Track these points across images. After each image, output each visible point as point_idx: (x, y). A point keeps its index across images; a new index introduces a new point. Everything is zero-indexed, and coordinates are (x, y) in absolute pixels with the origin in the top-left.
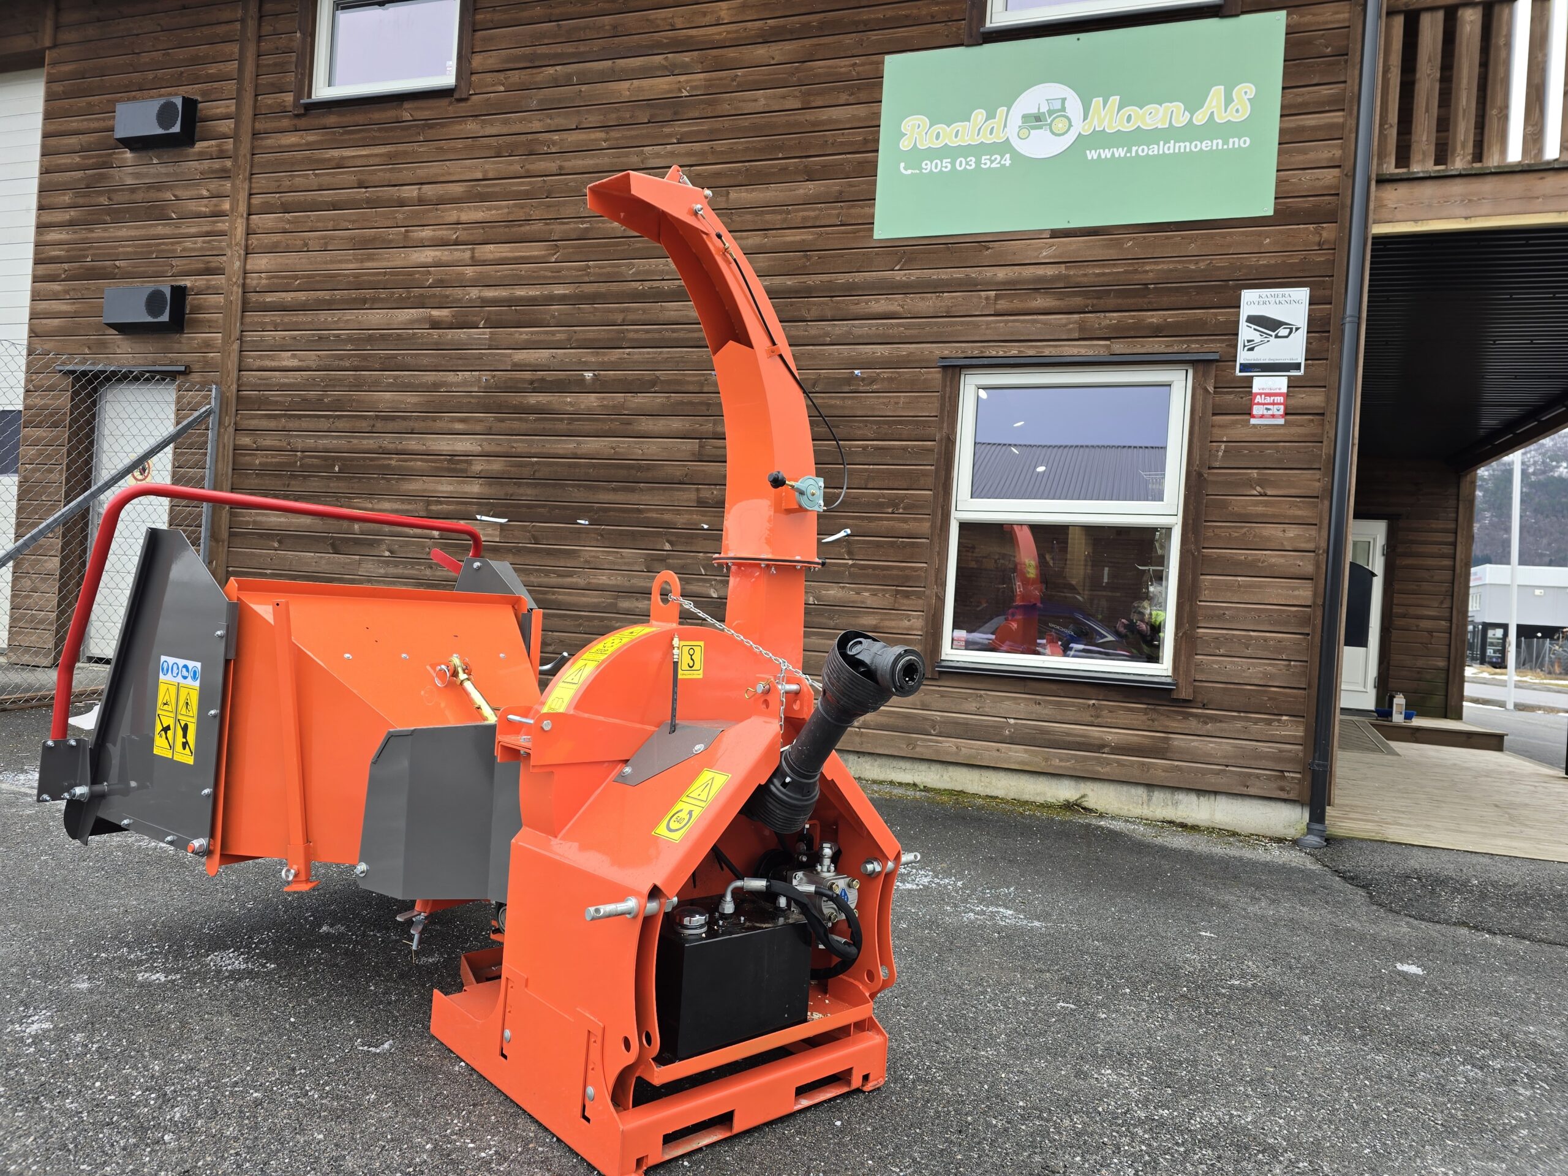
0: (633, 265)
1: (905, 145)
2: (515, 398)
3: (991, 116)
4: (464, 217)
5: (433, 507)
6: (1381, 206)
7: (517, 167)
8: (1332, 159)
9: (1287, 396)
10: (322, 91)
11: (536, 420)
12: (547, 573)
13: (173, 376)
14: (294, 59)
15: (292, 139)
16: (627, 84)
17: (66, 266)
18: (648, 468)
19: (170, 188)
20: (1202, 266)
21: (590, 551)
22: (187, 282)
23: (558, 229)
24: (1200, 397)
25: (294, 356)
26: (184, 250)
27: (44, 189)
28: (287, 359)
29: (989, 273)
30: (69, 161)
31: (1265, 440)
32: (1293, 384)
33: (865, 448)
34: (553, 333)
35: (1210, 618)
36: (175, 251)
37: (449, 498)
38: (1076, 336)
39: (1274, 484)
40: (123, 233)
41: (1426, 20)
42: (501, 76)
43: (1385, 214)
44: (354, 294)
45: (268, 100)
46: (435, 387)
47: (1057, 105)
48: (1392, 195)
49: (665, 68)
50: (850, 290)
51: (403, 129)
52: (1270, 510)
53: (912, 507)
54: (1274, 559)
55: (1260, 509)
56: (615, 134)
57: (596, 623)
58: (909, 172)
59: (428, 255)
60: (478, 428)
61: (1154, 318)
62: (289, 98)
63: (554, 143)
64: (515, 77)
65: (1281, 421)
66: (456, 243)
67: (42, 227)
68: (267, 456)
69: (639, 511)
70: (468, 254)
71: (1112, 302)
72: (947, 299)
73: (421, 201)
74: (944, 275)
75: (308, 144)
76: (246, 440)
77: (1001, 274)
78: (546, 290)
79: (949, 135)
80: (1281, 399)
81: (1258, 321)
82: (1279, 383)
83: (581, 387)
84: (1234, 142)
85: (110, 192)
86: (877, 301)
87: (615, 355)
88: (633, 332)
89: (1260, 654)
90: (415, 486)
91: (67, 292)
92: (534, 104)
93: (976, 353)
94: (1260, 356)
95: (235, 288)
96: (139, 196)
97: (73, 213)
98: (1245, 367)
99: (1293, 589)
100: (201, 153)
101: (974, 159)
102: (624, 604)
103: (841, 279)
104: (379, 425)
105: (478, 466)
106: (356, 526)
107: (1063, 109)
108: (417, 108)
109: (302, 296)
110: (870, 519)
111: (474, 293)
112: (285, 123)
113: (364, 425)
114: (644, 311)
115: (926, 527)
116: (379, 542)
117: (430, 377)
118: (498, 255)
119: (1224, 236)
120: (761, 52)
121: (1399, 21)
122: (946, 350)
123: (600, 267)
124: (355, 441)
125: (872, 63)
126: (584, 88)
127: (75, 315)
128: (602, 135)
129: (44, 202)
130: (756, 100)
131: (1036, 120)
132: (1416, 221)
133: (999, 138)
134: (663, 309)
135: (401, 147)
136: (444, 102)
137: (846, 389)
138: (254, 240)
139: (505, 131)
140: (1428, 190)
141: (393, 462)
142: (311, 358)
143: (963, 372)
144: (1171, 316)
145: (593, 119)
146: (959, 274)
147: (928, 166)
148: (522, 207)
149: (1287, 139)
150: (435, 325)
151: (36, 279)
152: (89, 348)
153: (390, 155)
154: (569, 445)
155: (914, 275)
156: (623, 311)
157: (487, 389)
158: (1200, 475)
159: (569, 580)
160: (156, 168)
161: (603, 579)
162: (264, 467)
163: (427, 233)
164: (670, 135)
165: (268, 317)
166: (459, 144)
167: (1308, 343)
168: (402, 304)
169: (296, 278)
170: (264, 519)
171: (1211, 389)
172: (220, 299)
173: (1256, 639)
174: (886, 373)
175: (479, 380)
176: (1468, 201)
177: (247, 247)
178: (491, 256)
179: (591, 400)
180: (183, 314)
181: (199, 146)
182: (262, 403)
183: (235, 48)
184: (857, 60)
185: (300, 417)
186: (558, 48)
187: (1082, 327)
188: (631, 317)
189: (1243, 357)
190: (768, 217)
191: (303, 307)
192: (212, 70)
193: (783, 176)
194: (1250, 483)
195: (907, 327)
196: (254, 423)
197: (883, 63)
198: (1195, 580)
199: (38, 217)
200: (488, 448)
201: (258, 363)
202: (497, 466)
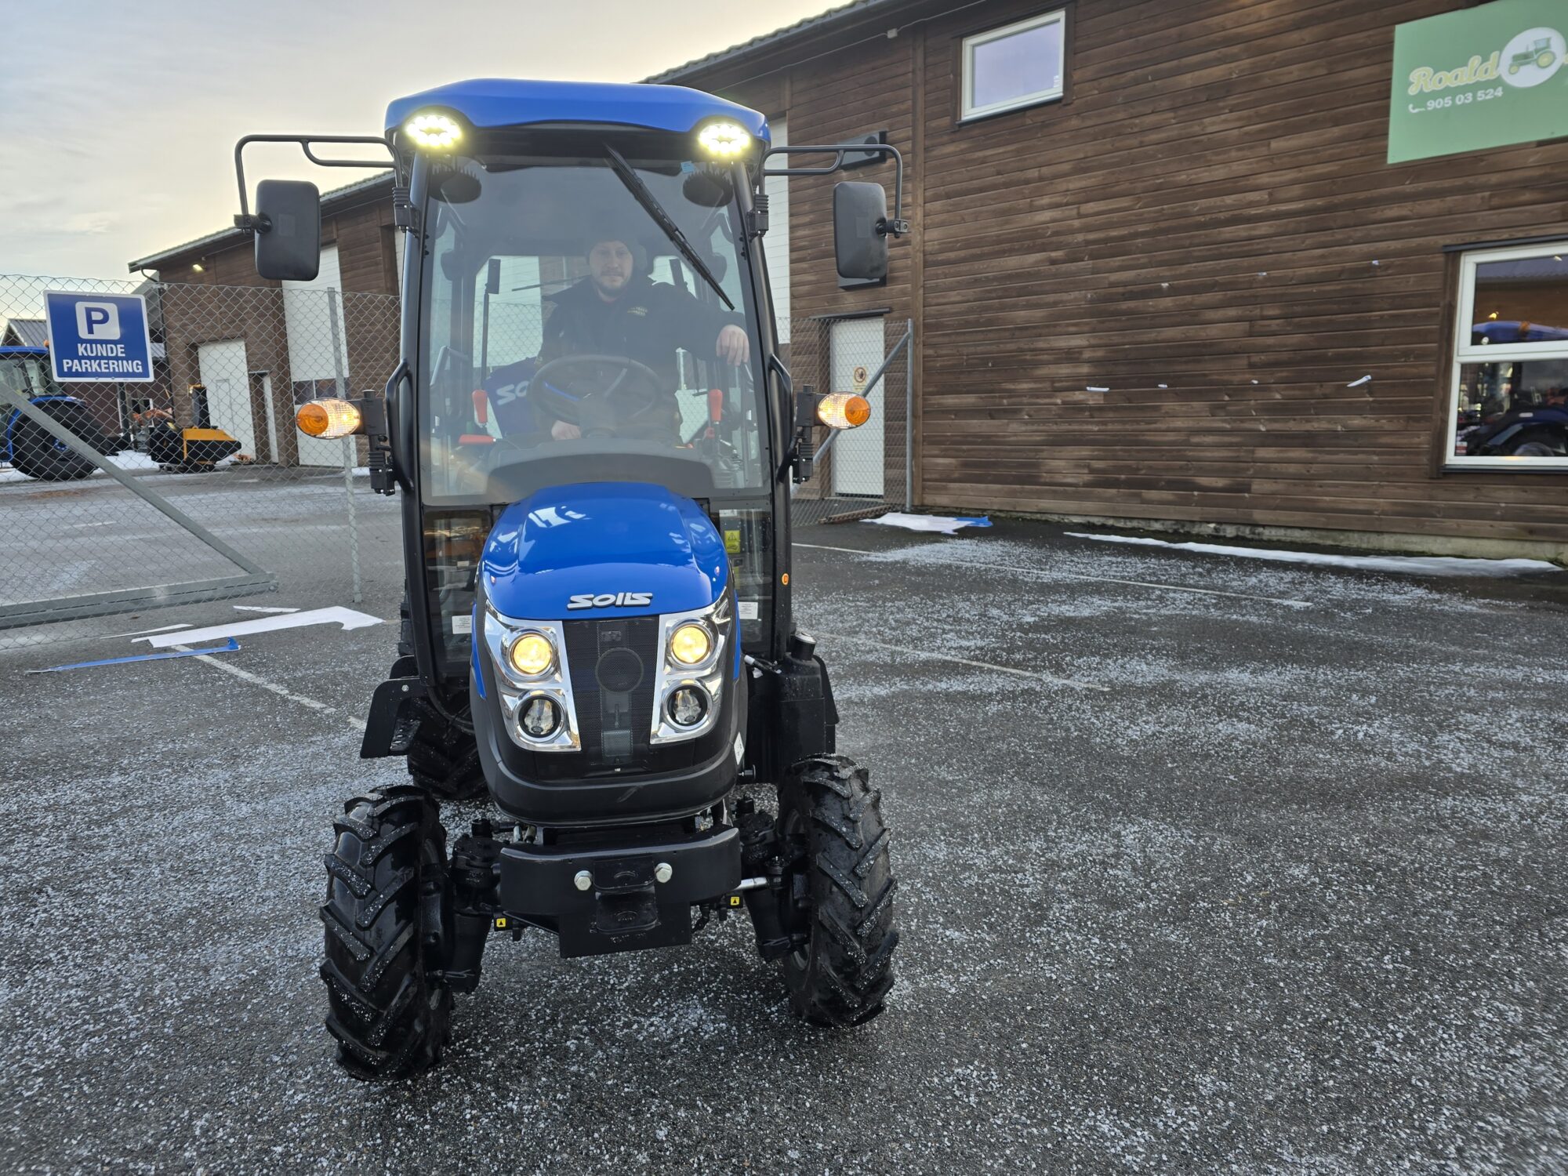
0: (1197, 205)
1: (1413, 91)
2: (1112, 306)
3: (1485, 59)
4: (1071, 186)
5: (1057, 385)
7: (1109, 147)
10: (969, 113)
11: (1128, 320)
12: (1138, 422)
13: (880, 315)
14: (950, 94)
15: (950, 149)
16: (1189, 76)
17: (809, 251)
18: (1212, 345)
21: (1169, 405)
23: (1140, 185)
25: (958, 294)
27: (792, 203)
28: (954, 296)
29: (1483, 179)
30: (807, 183)
33: (1382, 317)
34: (1138, 259)
37: (1068, 378)
38: (1559, 219)
42: (1095, 83)
44: (997, 248)
45: (935, 123)
46: (1055, 304)
47: (1542, 45)
49: (1219, 59)
50: (1369, 203)
51: (1026, 131)
53: (1421, 356)
56: (1181, 113)
57: (1175, 453)
58: (1416, 110)
59: (1046, 215)
60: (1086, 328)
62: (948, 121)
63: (1136, 125)
64: (1106, 82)
66: (1067, 204)
67: (793, 228)
68: (944, 361)
69: (1205, 375)
70: (1074, 212)
72: (1450, 201)
73: (1041, 179)
74: (1447, 183)
75: (962, 151)
76: (931, 352)
77: (1494, 178)
78: (1132, 230)
79: (1448, 79)
83: (1160, 293)
86: (1391, 209)
87: (1184, 269)
88: (1197, 251)
90: (1043, 371)
91: (811, 268)
92: (1120, 100)
93: (1473, 239)
95: (918, 254)
97: (812, 216)
100: (890, 166)
101: (1471, 94)
102: (1195, 440)
103: (1362, 195)
104: (1017, 333)
105: (1087, 355)
106: (1005, 401)
107: (1548, 46)
108: (1036, 116)
109: (962, 253)
110: (1387, 367)
111: (1080, 237)
112: (946, 138)
113: (1007, 334)
114: (1206, 235)
115: (1432, 370)
116: (1020, 410)
117: (1051, 298)
118: (1096, 209)
120: (1295, 36)
122: (1447, 240)
123: (1172, 208)
124: (1002, 346)
125: (1384, 33)
126: (1157, 83)
127: (818, 282)
128: (1172, 115)
130: (1291, 73)
131: (1523, 59)
133: (1492, 76)
134: (1220, 233)
135: (1026, 144)
136: (1056, 106)
137: (1367, 275)
138: (928, 221)
139: (1099, 122)
141: (1028, 357)
142: (970, 293)
143: (1463, 254)
145: (1165, 104)
146: (1458, 182)
147: (1432, 105)
148: (1113, 173)
150: (1053, 262)
151: (792, 262)
152: (828, 303)
153: (1020, 151)
154: (1152, 335)
155: (1422, 186)
156: (1193, 236)
157: (1092, 301)
159: (1153, 426)
161: (1179, 423)
162: (942, 368)
163: (1046, 200)
164: (1223, 108)
165: (940, 270)
166: (1066, 136)
168: (1030, 250)
169: (957, 242)
170: (944, 401)
172: (909, 262)
174: (1397, 261)
175: (1086, 297)
177: (925, 225)
178: (1091, 211)
179: (1167, 302)
180: (886, 274)
181: (889, 163)
182: (940, 326)
183: (910, 92)
184: (1371, 32)
185: (964, 333)
186: (1137, 58)
188: (1196, 241)
190: (1302, 158)
191: (964, 260)
192: (895, 109)
193: (1314, 125)
195: (1415, 225)
196: (935, 340)
197: (1393, 31)
199: (790, 221)
200: (1093, 342)
201: (935, 301)
202: (1100, 353)
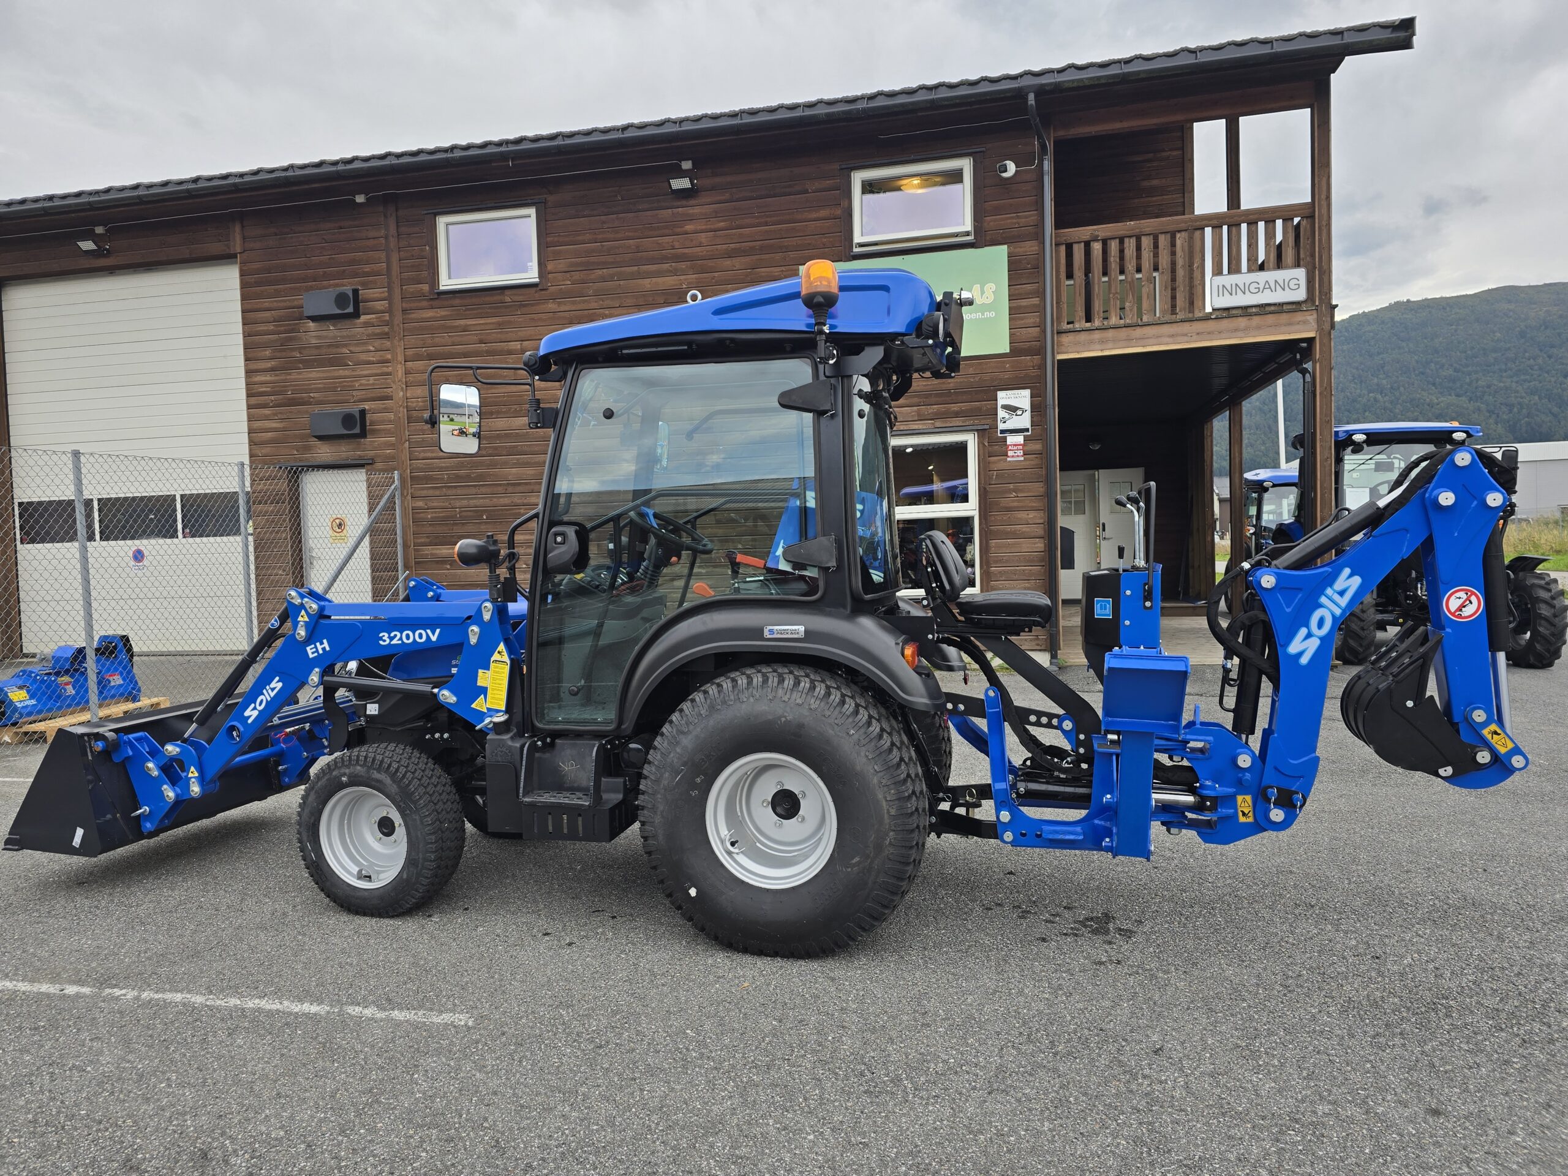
6: (1060, 344)
8: (1034, 323)
9: (1024, 445)
10: (446, 282)
13: (361, 466)
14: (426, 263)
15: (429, 314)
16: (648, 280)
17: (272, 398)
19: (345, 346)
20: (977, 379)
22: (366, 406)
24: (981, 448)
26: (361, 385)
27: (247, 348)
30: (266, 328)
31: (1016, 467)
32: (1026, 439)
35: (996, 562)
36: (355, 386)
38: (916, 418)
39: (1022, 491)
40: (313, 375)
41: (1076, 247)
42: (568, 275)
43: (1063, 349)
45: (412, 288)
48: (1066, 339)
49: (671, 271)
51: (506, 307)
52: (1021, 504)
54: (1024, 528)
55: (1016, 504)
61: (955, 407)
62: (425, 287)
64: (577, 276)
65: (1022, 459)
67: (250, 373)
68: (435, 512)
71: (933, 400)
75: (442, 316)
76: (420, 504)
80: (1021, 447)
81: (1006, 407)
82: (1019, 439)
84: (987, 314)
85: (300, 350)
89: (1022, 578)
91: (275, 415)
92: (591, 291)
94: (1009, 425)
95: (401, 409)
96: (324, 351)
97: (273, 363)
98: (1003, 432)
99: (1035, 544)
100: (365, 323)
104: (510, 489)
108: (515, 295)
112: (425, 304)
113: (500, 489)
119: (986, 363)
120: (728, 263)
121: (1063, 248)
124: (495, 500)
125: (792, 270)
126: (622, 283)
127: (284, 430)
129: (250, 356)
132: (1078, 352)
135: (505, 318)
136: (533, 290)
138: (411, 378)
139: (573, 308)
140: (1083, 336)
144: (964, 406)
145: (630, 301)
149: (1013, 311)
151: (249, 407)
152: (297, 451)
153: (500, 325)
158: (985, 489)
160: (332, 331)
162: (433, 519)
166: (541, 317)
167: (1032, 417)
170: (438, 552)
171: (986, 444)
172: (392, 416)
173: (1020, 570)
176: (1102, 341)
177: (406, 382)
180: (365, 426)
181: (363, 318)
182: (428, 479)
183: (383, 255)
184: (783, 268)
185: (455, 487)
186: (602, 259)
187: (919, 415)
189: (1001, 426)
192: (367, 268)
194: (1010, 491)
196: (424, 493)
198: (987, 543)
199: (246, 365)
201: (422, 455)
